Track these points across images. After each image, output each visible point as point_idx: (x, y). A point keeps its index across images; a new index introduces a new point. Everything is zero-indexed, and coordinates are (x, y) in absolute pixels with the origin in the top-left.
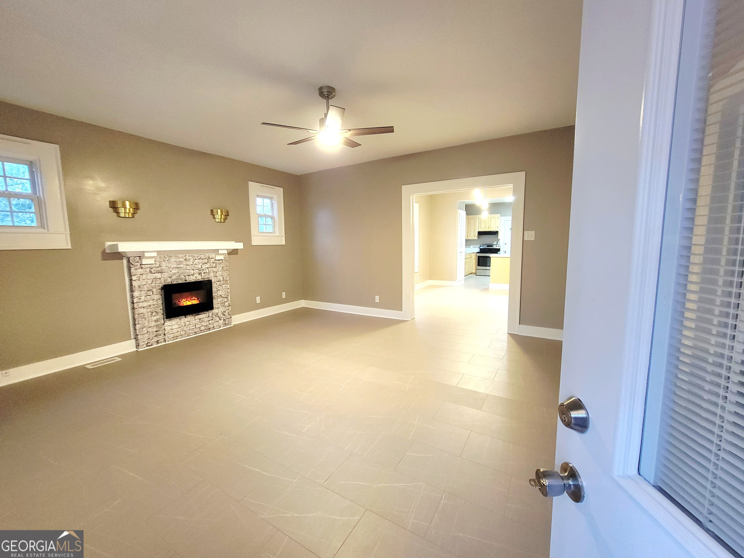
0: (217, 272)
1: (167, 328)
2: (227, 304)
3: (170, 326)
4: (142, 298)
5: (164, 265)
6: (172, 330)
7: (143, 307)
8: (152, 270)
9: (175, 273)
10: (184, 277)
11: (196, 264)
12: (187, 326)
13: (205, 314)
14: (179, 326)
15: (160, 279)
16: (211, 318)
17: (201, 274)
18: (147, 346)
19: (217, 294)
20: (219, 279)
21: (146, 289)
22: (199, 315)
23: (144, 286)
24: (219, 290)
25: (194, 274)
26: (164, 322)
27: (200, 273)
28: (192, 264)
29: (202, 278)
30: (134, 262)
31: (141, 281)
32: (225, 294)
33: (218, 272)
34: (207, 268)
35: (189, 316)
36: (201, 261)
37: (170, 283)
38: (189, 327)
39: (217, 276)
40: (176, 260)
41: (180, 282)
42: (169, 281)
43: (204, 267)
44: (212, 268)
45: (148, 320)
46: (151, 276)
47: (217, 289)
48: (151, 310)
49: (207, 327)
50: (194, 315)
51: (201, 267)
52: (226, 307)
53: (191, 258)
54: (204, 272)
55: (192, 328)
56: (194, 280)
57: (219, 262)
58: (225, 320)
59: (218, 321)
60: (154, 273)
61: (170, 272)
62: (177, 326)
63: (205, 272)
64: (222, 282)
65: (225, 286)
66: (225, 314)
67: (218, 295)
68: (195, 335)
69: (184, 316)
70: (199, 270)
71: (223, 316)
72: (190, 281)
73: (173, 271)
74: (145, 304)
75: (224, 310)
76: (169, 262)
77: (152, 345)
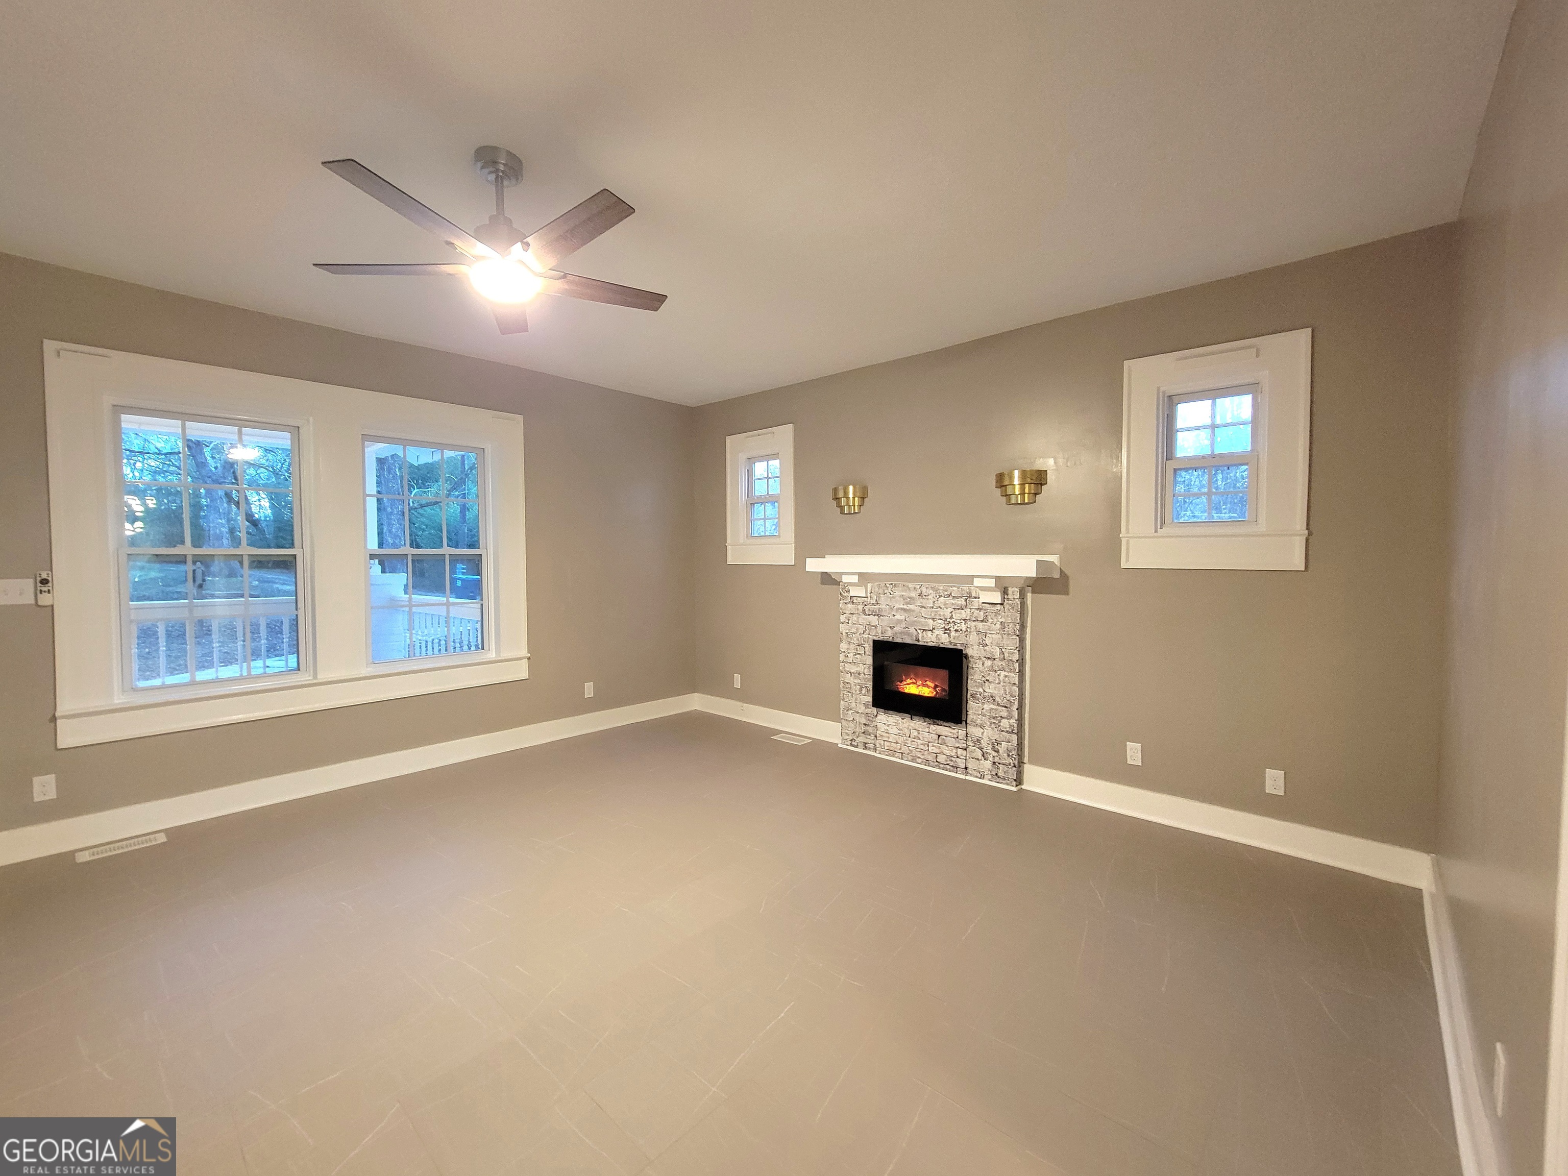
0: (987, 635)
1: (882, 727)
2: (1005, 723)
3: (885, 724)
4: (849, 656)
5: (883, 600)
6: (887, 735)
7: (850, 673)
8: (866, 608)
9: (899, 621)
10: (915, 633)
11: (940, 607)
12: (913, 740)
13: (950, 727)
14: (899, 732)
15: (876, 627)
16: (964, 743)
17: (948, 631)
18: (851, 744)
19: (982, 691)
20: (991, 653)
21: (856, 642)
22: (938, 725)
23: (854, 635)
24: (988, 680)
25: (934, 629)
26: (877, 713)
27: (946, 630)
28: (932, 606)
29: (951, 643)
30: (844, 591)
31: (850, 625)
32: (1004, 696)
33: (990, 635)
34: (964, 620)
35: (918, 718)
36: (950, 601)
37: (890, 639)
38: (917, 742)
39: (987, 645)
40: (902, 594)
41: (908, 641)
42: (888, 635)
43: (957, 616)
44: (976, 623)
45: (856, 699)
46: (863, 619)
47: (983, 676)
48: (859, 681)
49: (952, 761)
50: (928, 720)
51: (951, 614)
52: (1003, 731)
53: (931, 591)
54: (956, 627)
55: (922, 747)
56: (933, 642)
57: (993, 609)
58: (997, 764)
59: (978, 759)
60: (869, 615)
61: (892, 617)
62: (895, 731)
63: (958, 629)
64: (998, 663)
65: (1006, 676)
66: (1000, 749)
67: (986, 694)
68: (926, 765)
69: (910, 716)
70: (946, 622)
71: (993, 752)
72: (925, 644)
73: (898, 617)
74: (854, 669)
75: (996, 737)
76: (893, 597)
77: (856, 746)
